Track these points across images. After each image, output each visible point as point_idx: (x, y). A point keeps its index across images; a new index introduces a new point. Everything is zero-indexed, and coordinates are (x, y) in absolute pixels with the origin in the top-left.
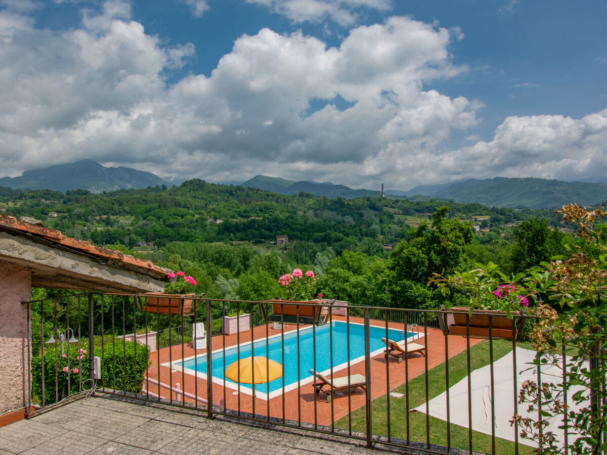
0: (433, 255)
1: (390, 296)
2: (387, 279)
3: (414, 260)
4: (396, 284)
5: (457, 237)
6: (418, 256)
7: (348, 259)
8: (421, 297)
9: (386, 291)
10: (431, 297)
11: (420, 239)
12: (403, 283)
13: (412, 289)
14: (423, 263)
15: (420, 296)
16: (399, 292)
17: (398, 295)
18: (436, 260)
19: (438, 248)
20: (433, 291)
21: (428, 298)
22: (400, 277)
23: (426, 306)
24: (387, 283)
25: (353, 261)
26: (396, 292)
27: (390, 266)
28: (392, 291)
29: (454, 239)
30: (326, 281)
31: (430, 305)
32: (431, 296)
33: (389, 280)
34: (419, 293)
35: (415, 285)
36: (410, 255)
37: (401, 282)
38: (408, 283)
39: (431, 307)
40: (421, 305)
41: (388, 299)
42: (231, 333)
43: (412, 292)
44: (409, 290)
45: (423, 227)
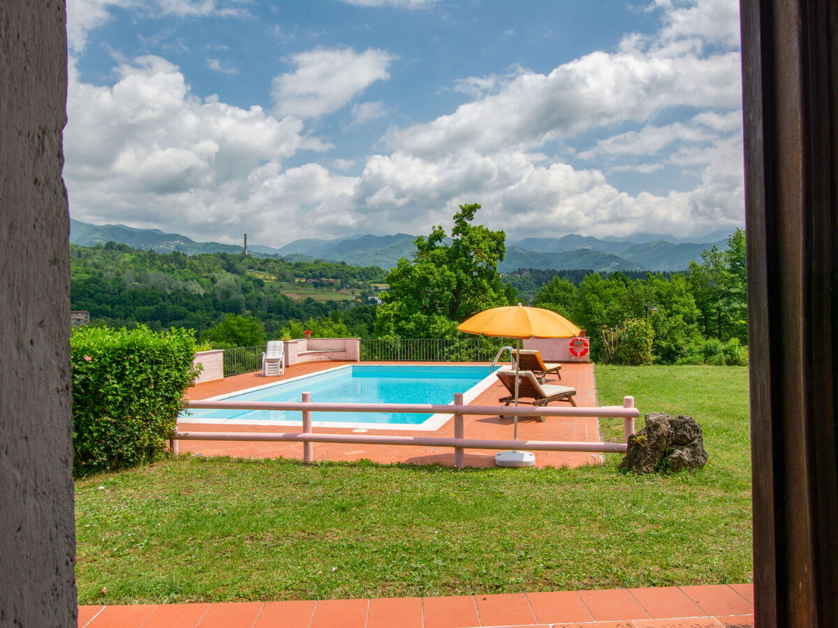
0: (463, 274)
4: (407, 319)
5: (491, 249)
7: (236, 328)
9: (391, 331)
12: (418, 317)
15: (447, 332)
16: (412, 330)
19: (468, 264)
22: (409, 308)
23: (456, 348)
25: (245, 331)
28: (400, 331)
29: (488, 250)
33: (395, 315)
41: (396, 342)
43: (436, 328)
44: (432, 326)
45: (438, 236)
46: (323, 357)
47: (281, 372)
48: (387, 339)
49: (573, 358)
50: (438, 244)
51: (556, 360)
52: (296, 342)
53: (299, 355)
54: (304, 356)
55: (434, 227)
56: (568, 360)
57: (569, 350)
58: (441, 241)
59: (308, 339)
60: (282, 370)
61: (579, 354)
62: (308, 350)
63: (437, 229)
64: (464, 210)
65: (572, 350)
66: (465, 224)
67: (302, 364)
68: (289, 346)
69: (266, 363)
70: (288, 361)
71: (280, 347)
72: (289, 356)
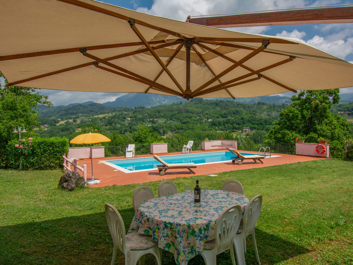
0: (305, 112)
1: (274, 141)
2: (273, 130)
3: (291, 115)
4: (279, 133)
5: (324, 98)
6: (294, 112)
9: (272, 138)
11: (298, 101)
13: (289, 135)
14: (297, 117)
16: (280, 138)
17: (279, 140)
18: (307, 114)
19: (309, 107)
22: (282, 128)
24: (273, 133)
26: (278, 138)
27: (277, 122)
28: (276, 138)
29: (321, 99)
33: (275, 131)
35: (291, 132)
36: (289, 112)
37: (282, 131)
38: (286, 131)
42: (154, 153)
43: (288, 137)
44: (286, 136)
46: (224, 148)
47: (187, 152)
48: (269, 141)
49: (318, 155)
50: (301, 98)
51: (310, 155)
52: (210, 141)
53: (211, 146)
54: (214, 147)
56: (315, 155)
57: (316, 151)
58: (303, 96)
59: (222, 140)
61: (320, 153)
62: (221, 144)
63: (302, 91)
65: (317, 150)
67: (214, 150)
68: (205, 143)
69: (183, 149)
70: (205, 149)
71: (191, 143)
72: (205, 146)
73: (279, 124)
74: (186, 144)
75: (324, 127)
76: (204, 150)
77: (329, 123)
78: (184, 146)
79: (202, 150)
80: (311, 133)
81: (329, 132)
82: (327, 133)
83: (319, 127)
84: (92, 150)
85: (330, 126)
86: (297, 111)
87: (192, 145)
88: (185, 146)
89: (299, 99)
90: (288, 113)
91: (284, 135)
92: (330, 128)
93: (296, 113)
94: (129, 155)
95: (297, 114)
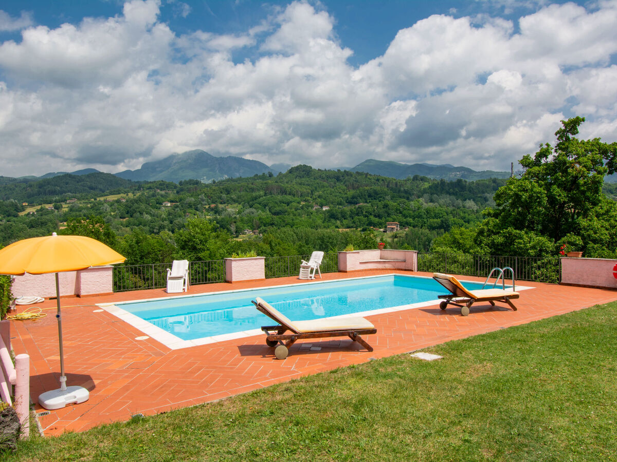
0: (556, 190)
1: (488, 250)
2: (485, 228)
3: (525, 196)
4: (498, 234)
5: (595, 162)
6: (532, 190)
8: (536, 249)
9: (483, 245)
10: (551, 252)
11: (536, 169)
12: (508, 232)
13: (521, 238)
14: (539, 200)
15: (533, 247)
16: (502, 244)
17: (499, 249)
18: (560, 195)
19: (564, 179)
20: (555, 242)
21: (547, 253)
22: (504, 224)
23: (543, 263)
24: (485, 234)
26: (498, 245)
27: (492, 212)
28: (491, 245)
29: (589, 163)
30: (430, 261)
31: (549, 262)
32: (551, 249)
33: (489, 230)
34: (532, 243)
35: (526, 233)
36: (521, 191)
37: (505, 230)
38: (514, 231)
39: (551, 264)
40: (536, 262)
42: (234, 280)
43: (521, 243)
44: (517, 241)
45: (543, 154)
46: (387, 266)
47: (311, 277)
48: (477, 251)
50: (543, 161)
52: (358, 253)
53: (361, 263)
54: (367, 264)
55: (541, 145)
56: (611, 286)
58: (546, 158)
59: (381, 250)
60: (313, 275)
62: (381, 259)
63: (545, 147)
64: (565, 124)
65: (616, 276)
66: (567, 139)
67: (365, 270)
68: (348, 255)
69: (301, 269)
70: (346, 268)
71: (319, 257)
72: (348, 263)
73: (496, 215)
74: (308, 260)
75: (596, 223)
76: (346, 272)
77: (603, 214)
78: (303, 265)
79: (340, 271)
80: (569, 235)
81: (607, 232)
82: (602, 234)
83: (583, 222)
84: (82, 276)
85: (608, 221)
86: (537, 189)
87: (320, 262)
88: (304, 263)
89: (537, 163)
90: (519, 193)
91: (510, 239)
92: (606, 224)
93: (538, 193)
94: (174, 286)
95: (539, 195)
